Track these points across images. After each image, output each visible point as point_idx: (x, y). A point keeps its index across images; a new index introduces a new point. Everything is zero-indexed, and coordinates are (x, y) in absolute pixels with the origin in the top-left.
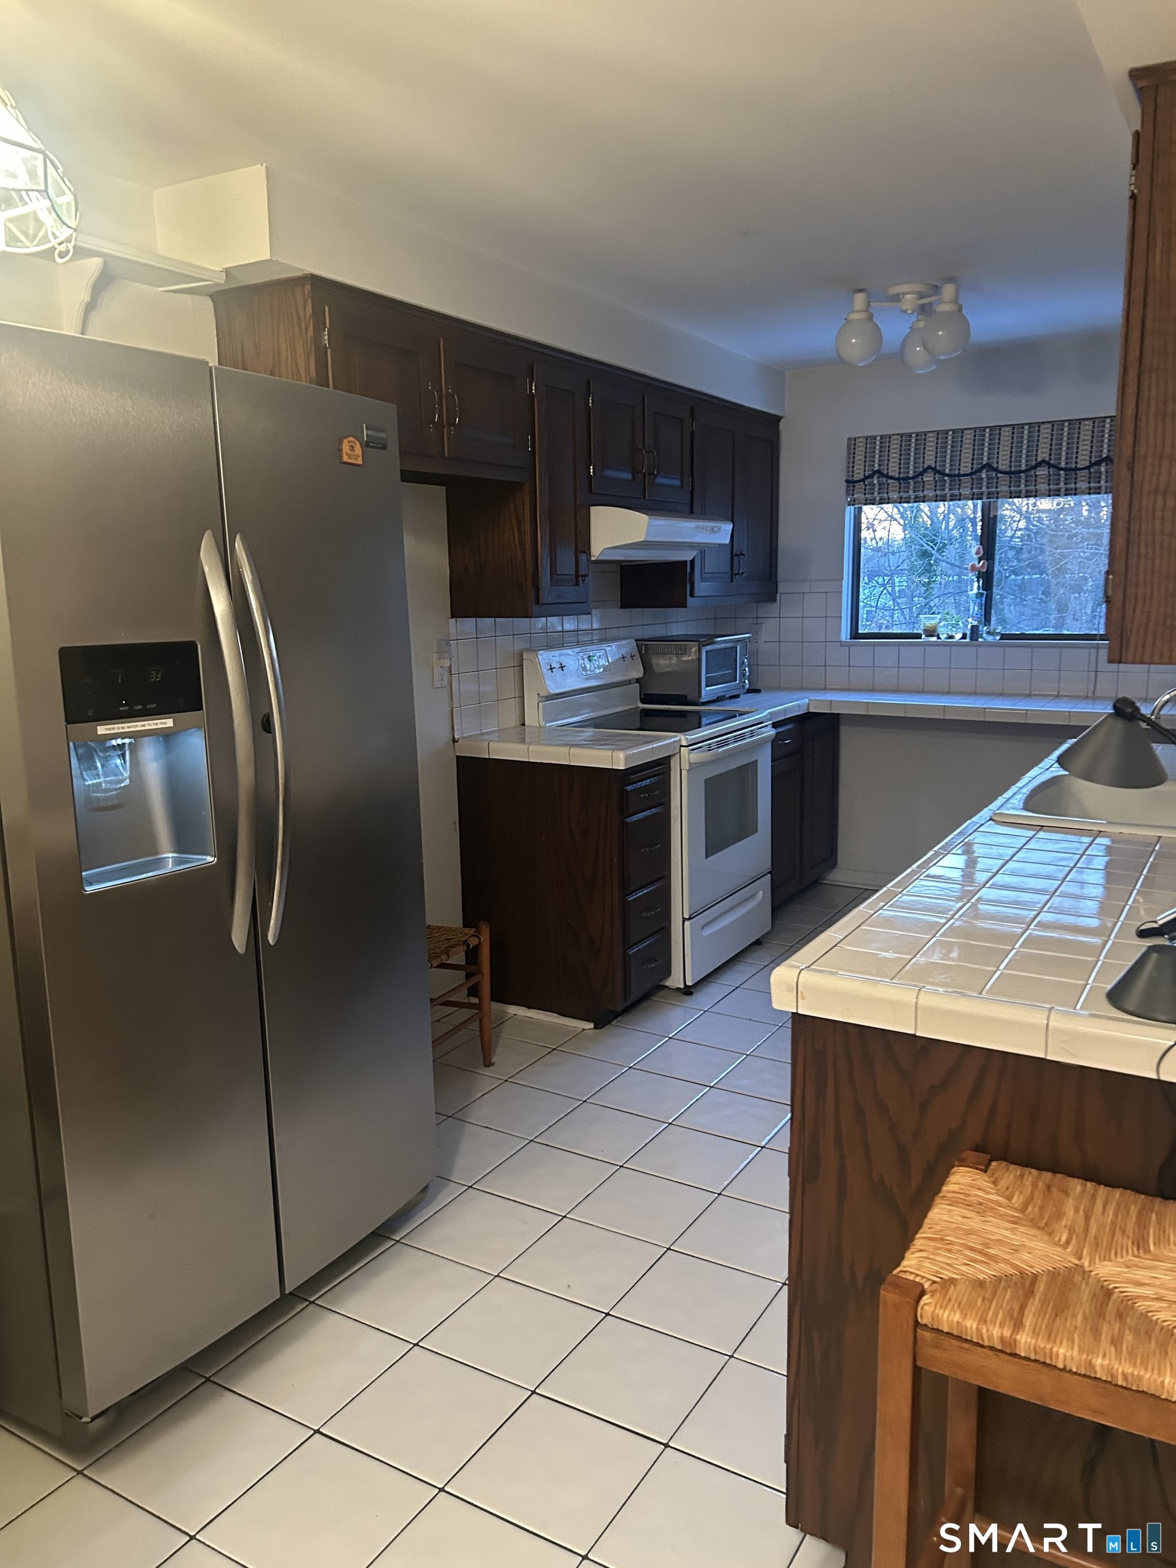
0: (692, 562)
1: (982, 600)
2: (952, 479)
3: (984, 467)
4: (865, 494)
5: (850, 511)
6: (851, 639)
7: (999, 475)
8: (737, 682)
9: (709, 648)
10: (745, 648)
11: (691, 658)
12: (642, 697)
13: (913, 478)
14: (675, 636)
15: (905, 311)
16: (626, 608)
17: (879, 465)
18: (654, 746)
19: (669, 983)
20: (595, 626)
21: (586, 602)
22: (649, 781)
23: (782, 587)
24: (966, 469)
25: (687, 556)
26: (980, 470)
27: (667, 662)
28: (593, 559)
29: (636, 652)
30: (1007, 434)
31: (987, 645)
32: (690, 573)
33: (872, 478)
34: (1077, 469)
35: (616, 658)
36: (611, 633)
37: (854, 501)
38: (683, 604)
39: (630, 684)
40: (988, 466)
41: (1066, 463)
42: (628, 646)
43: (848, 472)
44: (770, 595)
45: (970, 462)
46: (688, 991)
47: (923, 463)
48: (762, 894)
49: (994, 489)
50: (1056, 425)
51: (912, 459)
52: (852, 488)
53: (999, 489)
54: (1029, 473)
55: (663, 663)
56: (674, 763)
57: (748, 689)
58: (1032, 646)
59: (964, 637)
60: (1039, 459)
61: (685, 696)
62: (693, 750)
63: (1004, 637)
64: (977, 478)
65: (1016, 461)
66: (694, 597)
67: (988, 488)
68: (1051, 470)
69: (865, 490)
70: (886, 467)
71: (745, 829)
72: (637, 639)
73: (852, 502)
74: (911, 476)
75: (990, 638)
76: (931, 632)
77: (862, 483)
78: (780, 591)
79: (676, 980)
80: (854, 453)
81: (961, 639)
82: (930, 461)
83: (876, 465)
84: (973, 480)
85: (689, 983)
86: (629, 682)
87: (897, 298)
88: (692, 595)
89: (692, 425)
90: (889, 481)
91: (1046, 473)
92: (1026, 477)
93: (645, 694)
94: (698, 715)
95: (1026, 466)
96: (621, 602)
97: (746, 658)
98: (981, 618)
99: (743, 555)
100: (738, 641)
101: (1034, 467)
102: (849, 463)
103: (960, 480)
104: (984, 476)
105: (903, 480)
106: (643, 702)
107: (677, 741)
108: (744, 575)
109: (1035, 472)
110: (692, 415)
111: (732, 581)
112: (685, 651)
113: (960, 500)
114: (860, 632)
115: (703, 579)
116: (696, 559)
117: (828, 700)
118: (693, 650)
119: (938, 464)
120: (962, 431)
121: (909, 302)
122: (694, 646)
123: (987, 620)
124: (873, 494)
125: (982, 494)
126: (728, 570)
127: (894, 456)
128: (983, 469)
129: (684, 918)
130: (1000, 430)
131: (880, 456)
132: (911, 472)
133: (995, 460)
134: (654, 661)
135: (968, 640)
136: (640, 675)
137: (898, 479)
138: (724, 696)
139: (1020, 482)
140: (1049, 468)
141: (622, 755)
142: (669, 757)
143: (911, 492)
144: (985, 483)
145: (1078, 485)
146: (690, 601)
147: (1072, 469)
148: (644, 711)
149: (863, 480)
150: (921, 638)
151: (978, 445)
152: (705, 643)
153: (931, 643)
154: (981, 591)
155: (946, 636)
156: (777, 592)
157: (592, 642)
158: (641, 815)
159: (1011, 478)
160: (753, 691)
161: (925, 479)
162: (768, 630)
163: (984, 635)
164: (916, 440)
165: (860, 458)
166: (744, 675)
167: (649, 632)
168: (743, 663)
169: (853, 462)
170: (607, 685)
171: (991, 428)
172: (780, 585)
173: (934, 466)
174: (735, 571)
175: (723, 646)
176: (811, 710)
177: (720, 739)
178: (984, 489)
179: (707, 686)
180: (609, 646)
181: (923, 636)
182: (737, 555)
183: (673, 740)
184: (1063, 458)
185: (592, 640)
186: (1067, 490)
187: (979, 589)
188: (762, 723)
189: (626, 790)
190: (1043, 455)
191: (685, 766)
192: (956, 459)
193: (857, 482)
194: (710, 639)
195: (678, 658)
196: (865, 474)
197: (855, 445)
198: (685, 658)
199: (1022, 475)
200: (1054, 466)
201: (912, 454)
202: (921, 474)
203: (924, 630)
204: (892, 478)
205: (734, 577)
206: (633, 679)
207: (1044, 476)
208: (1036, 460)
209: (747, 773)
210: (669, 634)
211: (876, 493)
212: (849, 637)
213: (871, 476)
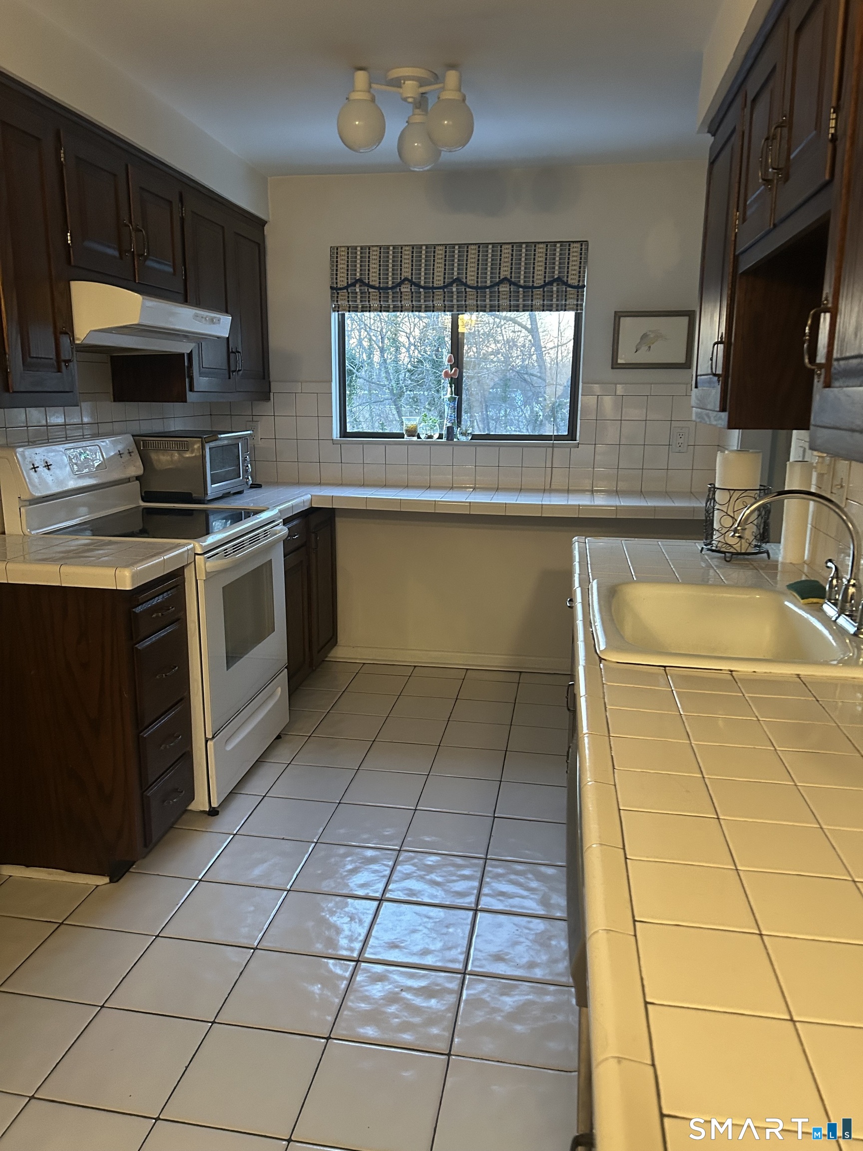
0: (190, 355)
1: (455, 404)
2: (427, 291)
3: (454, 281)
4: (348, 301)
5: (334, 316)
6: (340, 437)
7: (468, 290)
8: (241, 478)
9: (212, 444)
10: (246, 445)
11: (194, 455)
12: (143, 494)
13: (392, 288)
14: (173, 431)
15: (405, 99)
16: (120, 401)
17: (361, 274)
18: (165, 557)
19: (193, 807)
20: (86, 420)
21: (72, 392)
22: (161, 597)
23: (274, 387)
24: (439, 282)
25: (184, 348)
26: (451, 284)
27: (169, 458)
28: (77, 342)
29: (133, 447)
30: (474, 252)
31: (461, 444)
32: (188, 367)
33: (355, 286)
34: (533, 287)
35: (112, 454)
36: (104, 428)
37: (339, 307)
38: (184, 400)
39: (129, 481)
40: (458, 281)
41: (525, 282)
42: (124, 442)
43: (332, 279)
44: (263, 393)
45: (443, 276)
46: (213, 812)
47: (401, 274)
48: (280, 691)
49: (463, 303)
50: (516, 246)
51: (390, 270)
52: (336, 295)
53: (467, 303)
54: (493, 290)
55: (164, 459)
56: (189, 574)
57: (251, 484)
58: (500, 446)
59: (441, 437)
60: (502, 277)
61: (190, 494)
62: (208, 558)
63: (474, 437)
64: (448, 292)
65: (482, 278)
66: (194, 391)
67: (458, 301)
68: (512, 287)
69: (348, 297)
70: (367, 277)
71: (262, 631)
72: (135, 433)
73: (337, 309)
74: (390, 286)
75: (463, 439)
76: (412, 432)
77: (345, 291)
78: (273, 390)
79: (200, 803)
80: (337, 262)
81: (438, 439)
82: (406, 273)
83: (358, 274)
84: (445, 293)
85: (215, 804)
86: (128, 480)
87: (397, 83)
88: (191, 390)
89: (182, 210)
90: (370, 290)
91: (508, 290)
92: (491, 292)
93: (145, 492)
94: (206, 514)
95: (491, 282)
96: (114, 395)
97: (248, 455)
98: (454, 420)
99: (239, 352)
100: (240, 438)
101: (498, 284)
102: (333, 270)
103: (433, 293)
104: (454, 289)
105: (382, 290)
106: (144, 500)
107: (191, 549)
108: (241, 372)
109: (498, 289)
110: (181, 200)
111: (230, 378)
112: (187, 447)
113: (433, 311)
114: (348, 431)
115: (201, 374)
116: (193, 353)
117: (330, 496)
118: (196, 447)
119: (414, 276)
120: (435, 246)
121: (410, 89)
122: (195, 443)
123: (459, 423)
124: (356, 301)
125: (452, 306)
126: (225, 366)
127: (374, 266)
128: (453, 283)
129: (206, 738)
130: (468, 248)
131: (361, 266)
132: (390, 283)
133: (464, 276)
134: (154, 456)
135: (444, 440)
136: (140, 472)
137: (379, 288)
138: (230, 492)
139: (485, 296)
140: (510, 285)
141: (127, 573)
142: (183, 568)
143: (390, 301)
144: (455, 297)
145: (534, 303)
146: (190, 396)
147: (529, 287)
148: (148, 511)
149: (346, 288)
150: (403, 438)
151: (448, 260)
152: (207, 440)
153: (413, 443)
154: (453, 396)
155: (425, 435)
156: (270, 392)
157: (83, 438)
158: (153, 638)
159: (477, 292)
160: (256, 486)
161: (402, 290)
162: (264, 427)
163: (458, 435)
164: (393, 253)
165: (342, 266)
166: (247, 471)
167: (146, 427)
168: (245, 460)
169: (337, 270)
170: (102, 484)
171: (460, 245)
172: (272, 384)
173: (410, 278)
174: (233, 368)
175: (226, 442)
176: (313, 506)
177: (235, 543)
178: (455, 302)
179: (213, 483)
180: (102, 442)
181: (406, 436)
182: (232, 352)
183: (185, 549)
184: (522, 277)
185: (83, 435)
186: (524, 306)
187: (452, 394)
188: (273, 521)
189: (135, 612)
190: (505, 272)
191: (202, 576)
192: (430, 271)
193: (341, 289)
194: (213, 435)
195: (179, 454)
196: (348, 282)
197: (337, 253)
198: (188, 455)
199: (488, 290)
200: (515, 284)
201: (390, 266)
202: (399, 285)
203: (407, 431)
204: (373, 287)
205: (231, 374)
206: (132, 477)
207: (505, 293)
208: (499, 277)
209: (262, 574)
210: (166, 430)
211: (359, 301)
212: (339, 435)
213: (354, 285)
